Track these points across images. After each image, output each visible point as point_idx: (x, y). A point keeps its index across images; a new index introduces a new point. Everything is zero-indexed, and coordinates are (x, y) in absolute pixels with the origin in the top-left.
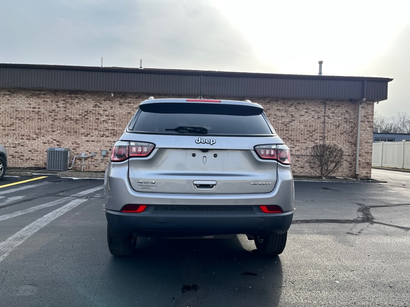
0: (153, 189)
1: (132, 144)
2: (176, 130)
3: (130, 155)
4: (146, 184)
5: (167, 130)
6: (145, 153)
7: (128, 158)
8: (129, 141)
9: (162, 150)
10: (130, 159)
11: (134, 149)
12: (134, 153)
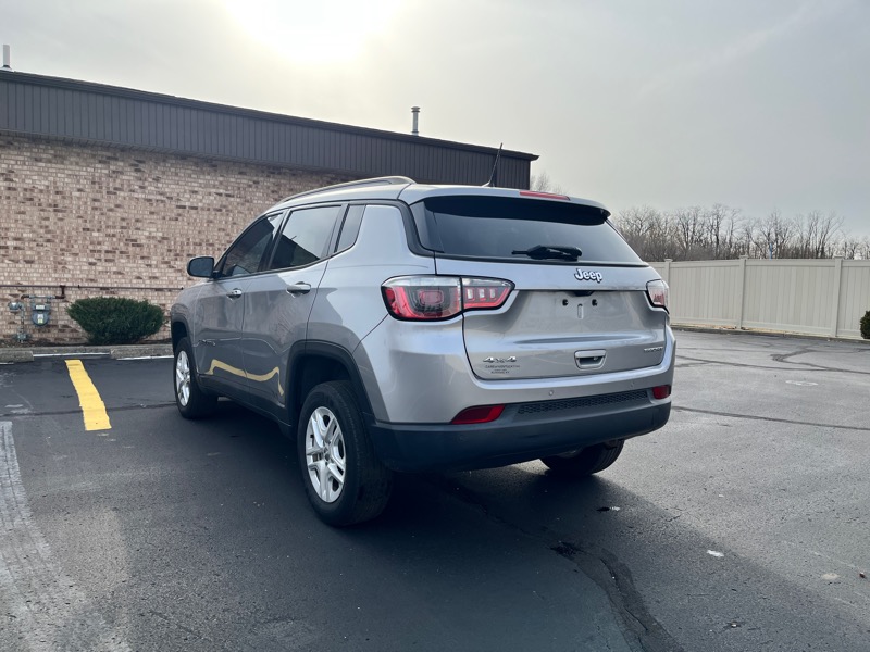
0: (513, 372)
1: (466, 282)
2: (529, 253)
3: (466, 306)
4: (501, 364)
5: (514, 253)
6: (492, 300)
7: (461, 313)
8: (460, 277)
9: (524, 293)
10: (466, 314)
11: (469, 294)
12: (470, 301)
